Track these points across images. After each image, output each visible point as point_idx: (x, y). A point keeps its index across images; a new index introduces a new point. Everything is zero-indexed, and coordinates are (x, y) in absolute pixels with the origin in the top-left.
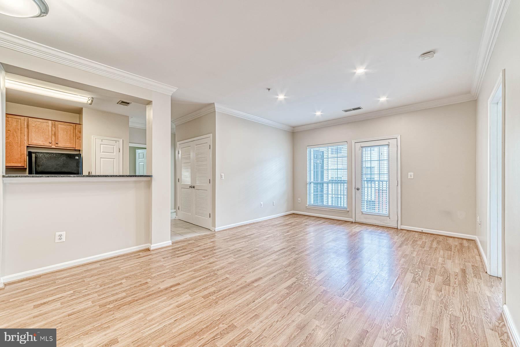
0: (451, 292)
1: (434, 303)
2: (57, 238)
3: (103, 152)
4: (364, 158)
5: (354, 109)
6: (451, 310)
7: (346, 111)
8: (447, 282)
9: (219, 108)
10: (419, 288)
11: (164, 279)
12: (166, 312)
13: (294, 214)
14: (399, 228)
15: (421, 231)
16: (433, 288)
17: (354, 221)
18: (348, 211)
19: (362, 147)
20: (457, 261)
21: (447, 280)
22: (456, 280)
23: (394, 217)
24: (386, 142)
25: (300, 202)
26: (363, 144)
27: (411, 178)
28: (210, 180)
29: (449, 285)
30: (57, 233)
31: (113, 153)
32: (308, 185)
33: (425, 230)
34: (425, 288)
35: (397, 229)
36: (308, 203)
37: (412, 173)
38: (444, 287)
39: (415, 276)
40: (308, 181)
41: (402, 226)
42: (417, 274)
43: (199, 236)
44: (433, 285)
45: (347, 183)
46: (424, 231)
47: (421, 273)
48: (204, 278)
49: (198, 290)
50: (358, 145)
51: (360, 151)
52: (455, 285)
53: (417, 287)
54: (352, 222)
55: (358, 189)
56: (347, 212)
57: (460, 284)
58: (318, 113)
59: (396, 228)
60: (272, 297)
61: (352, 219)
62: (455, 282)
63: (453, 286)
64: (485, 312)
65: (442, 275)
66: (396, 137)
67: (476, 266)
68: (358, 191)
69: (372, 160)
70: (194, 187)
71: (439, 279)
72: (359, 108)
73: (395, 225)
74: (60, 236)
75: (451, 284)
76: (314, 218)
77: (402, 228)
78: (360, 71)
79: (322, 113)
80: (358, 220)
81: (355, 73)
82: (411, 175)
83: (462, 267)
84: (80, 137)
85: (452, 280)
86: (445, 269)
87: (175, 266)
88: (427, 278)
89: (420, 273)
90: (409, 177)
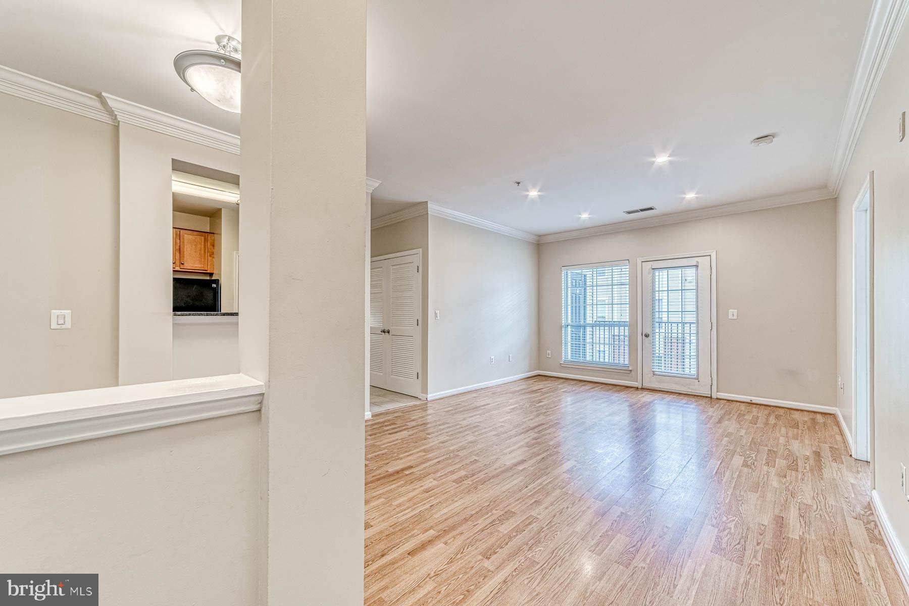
0: (800, 478)
1: (776, 491)
4: (657, 286)
5: (642, 210)
6: (800, 497)
7: (629, 213)
8: (793, 466)
9: (433, 208)
10: (753, 473)
11: (387, 461)
12: (414, 497)
13: (540, 375)
14: (714, 396)
15: (749, 401)
16: (773, 474)
17: (640, 387)
18: (631, 371)
19: (653, 269)
20: (807, 442)
21: (793, 464)
22: (806, 465)
23: (705, 380)
24: (693, 262)
25: (550, 357)
26: (656, 265)
27: (733, 318)
28: (418, 320)
29: (797, 471)
32: (563, 329)
33: (756, 400)
34: (762, 474)
35: (711, 397)
36: (563, 359)
37: (735, 311)
38: (789, 473)
39: (747, 459)
40: (563, 322)
41: (718, 393)
42: (748, 458)
43: (406, 407)
44: (773, 471)
45: (630, 326)
46: (753, 402)
47: (755, 456)
48: (444, 460)
49: (442, 474)
50: (647, 266)
51: (651, 275)
52: (805, 471)
53: (750, 472)
54: (638, 388)
55: (647, 336)
56: (628, 372)
57: (811, 470)
58: (585, 216)
59: (709, 397)
60: (549, 482)
61: (636, 383)
62: (805, 467)
63: (802, 472)
64: (847, 500)
65: (785, 459)
66: (709, 254)
67: (835, 448)
68: (647, 339)
69: (669, 289)
70: (389, 332)
71: (781, 463)
72: (651, 209)
73: (707, 393)
75: (799, 469)
76: (575, 382)
77: (718, 397)
78: (662, 159)
79: (589, 216)
80: (646, 385)
81: (654, 162)
82: (732, 313)
83: (814, 449)
84: (213, 253)
85: (801, 463)
86: (789, 450)
87: (393, 445)
88: (764, 462)
89: (753, 456)
90: (730, 317)
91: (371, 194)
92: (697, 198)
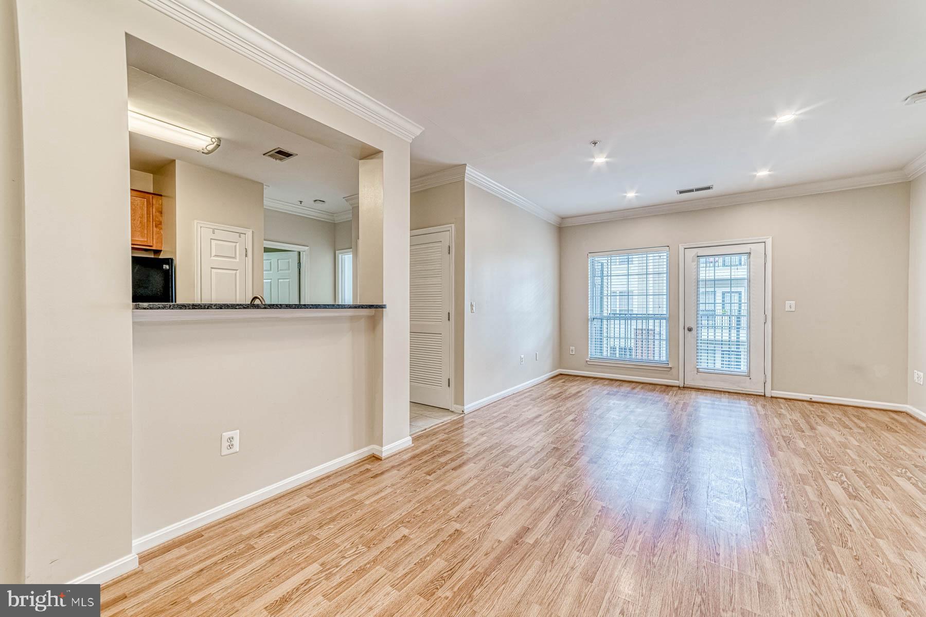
2: (225, 444)
3: (216, 256)
4: (702, 275)
5: (697, 190)
7: (681, 192)
9: (472, 174)
13: (561, 374)
14: (768, 394)
15: (809, 399)
17: (682, 385)
18: (671, 368)
19: (698, 256)
23: (757, 376)
24: (745, 249)
25: (574, 353)
26: (701, 252)
27: (790, 310)
28: (449, 313)
30: (224, 434)
31: (235, 258)
32: (589, 323)
33: (816, 398)
35: (764, 396)
36: (589, 356)
37: (793, 303)
40: (589, 315)
41: (772, 391)
43: (440, 423)
45: (668, 320)
46: (813, 400)
50: (691, 254)
51: (695, 263)
54: (679, 387)
55: (690, 330)
56: (666, 369)
58: (631, 195)
59: (762, 396)
61: (677, 382)
66: (764, 241)
68: (690, 333)
69: (716, 278)
72: (709, 188)
73: (760, 391)
74: (231, 439)
77: (773, 395)
78: (785, 118)
79: (637, 194)
80: (689, 383)
81: (774, 122)
82: (790, 305)
84: (161, 223)
90: (787, 309)
91: (411, 144)
92: (770, 175)
